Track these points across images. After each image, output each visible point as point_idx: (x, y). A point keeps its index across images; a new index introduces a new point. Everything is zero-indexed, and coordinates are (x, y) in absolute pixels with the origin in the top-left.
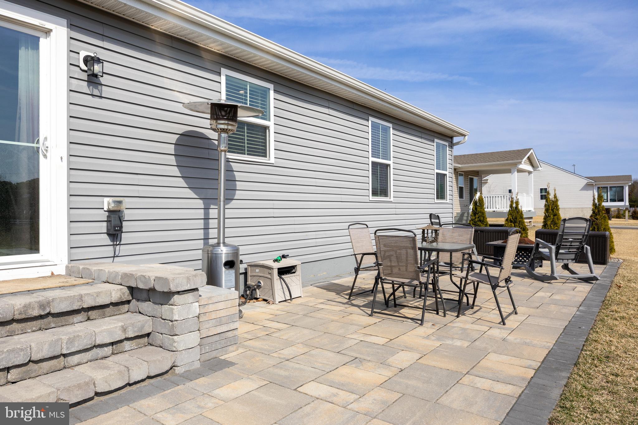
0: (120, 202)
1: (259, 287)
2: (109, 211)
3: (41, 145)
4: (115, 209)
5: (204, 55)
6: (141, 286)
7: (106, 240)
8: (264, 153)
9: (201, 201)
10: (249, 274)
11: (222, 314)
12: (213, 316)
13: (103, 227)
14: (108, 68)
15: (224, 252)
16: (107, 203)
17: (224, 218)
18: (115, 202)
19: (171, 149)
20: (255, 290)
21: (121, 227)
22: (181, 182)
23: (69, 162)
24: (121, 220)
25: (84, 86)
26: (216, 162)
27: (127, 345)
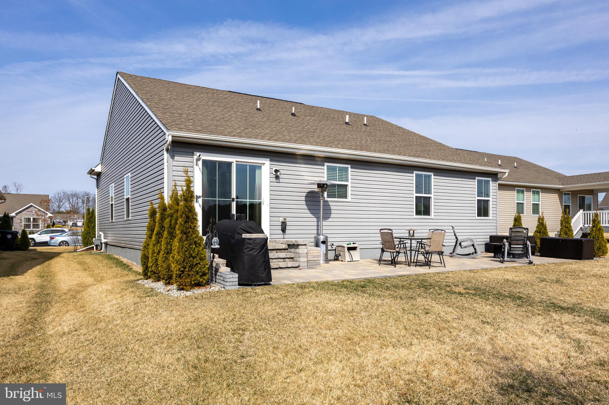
0: (285, 219)
1: (340, 255)
2: (282, 222)
3: (262, 201)
4: (284, 221)
5: (317, 159)
6: (291, 244)
7: (281, 232)
8: (346, 197)
9: (316, 219)
10: (337, 250)
11: (315, 254)
12: (312, 254)
13: (280, 228)
14: (282, 172)
15: (322, 238)
16: (281, 219)
17: (322, 226)
18: (284, 219)
19: (304, 198)
20: (338, 256)
21: (286, 228)
22: (308, 211)
23: (270, 206)
24: (286, 225)
25: (274, 180)
26: (319, 202)
27: (287, 260)
